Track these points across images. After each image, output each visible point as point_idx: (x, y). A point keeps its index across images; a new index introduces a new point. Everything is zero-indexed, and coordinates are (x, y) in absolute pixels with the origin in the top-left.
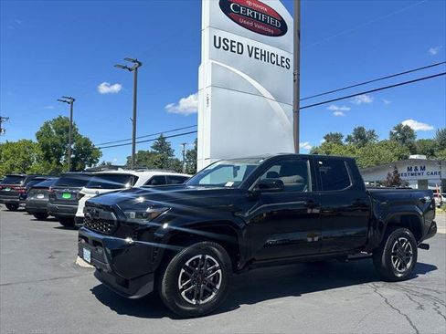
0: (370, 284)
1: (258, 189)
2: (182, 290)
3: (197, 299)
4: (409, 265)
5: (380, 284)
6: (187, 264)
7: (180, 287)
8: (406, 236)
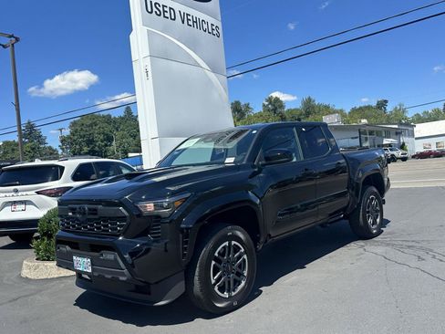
0: (352, 244)
1: (264, 162)
2: (215, 284)
3: (229, 291)
4: (378, 220)
5: (361, 243)
6: (216, 254)
7: (213, 282)
8: (373, 193)
